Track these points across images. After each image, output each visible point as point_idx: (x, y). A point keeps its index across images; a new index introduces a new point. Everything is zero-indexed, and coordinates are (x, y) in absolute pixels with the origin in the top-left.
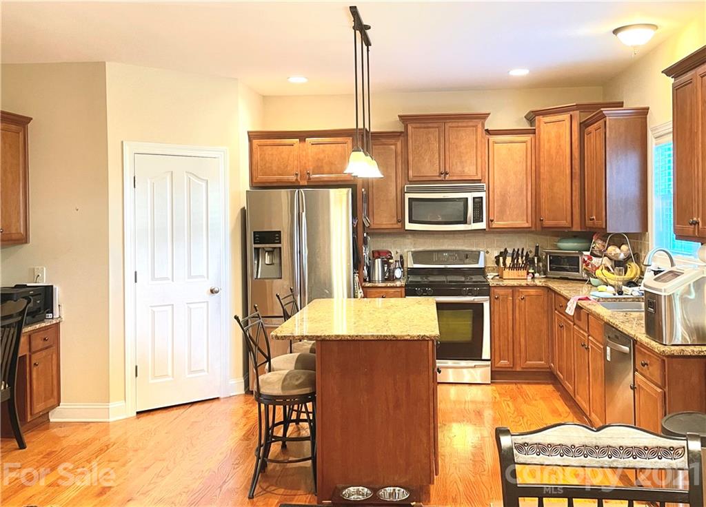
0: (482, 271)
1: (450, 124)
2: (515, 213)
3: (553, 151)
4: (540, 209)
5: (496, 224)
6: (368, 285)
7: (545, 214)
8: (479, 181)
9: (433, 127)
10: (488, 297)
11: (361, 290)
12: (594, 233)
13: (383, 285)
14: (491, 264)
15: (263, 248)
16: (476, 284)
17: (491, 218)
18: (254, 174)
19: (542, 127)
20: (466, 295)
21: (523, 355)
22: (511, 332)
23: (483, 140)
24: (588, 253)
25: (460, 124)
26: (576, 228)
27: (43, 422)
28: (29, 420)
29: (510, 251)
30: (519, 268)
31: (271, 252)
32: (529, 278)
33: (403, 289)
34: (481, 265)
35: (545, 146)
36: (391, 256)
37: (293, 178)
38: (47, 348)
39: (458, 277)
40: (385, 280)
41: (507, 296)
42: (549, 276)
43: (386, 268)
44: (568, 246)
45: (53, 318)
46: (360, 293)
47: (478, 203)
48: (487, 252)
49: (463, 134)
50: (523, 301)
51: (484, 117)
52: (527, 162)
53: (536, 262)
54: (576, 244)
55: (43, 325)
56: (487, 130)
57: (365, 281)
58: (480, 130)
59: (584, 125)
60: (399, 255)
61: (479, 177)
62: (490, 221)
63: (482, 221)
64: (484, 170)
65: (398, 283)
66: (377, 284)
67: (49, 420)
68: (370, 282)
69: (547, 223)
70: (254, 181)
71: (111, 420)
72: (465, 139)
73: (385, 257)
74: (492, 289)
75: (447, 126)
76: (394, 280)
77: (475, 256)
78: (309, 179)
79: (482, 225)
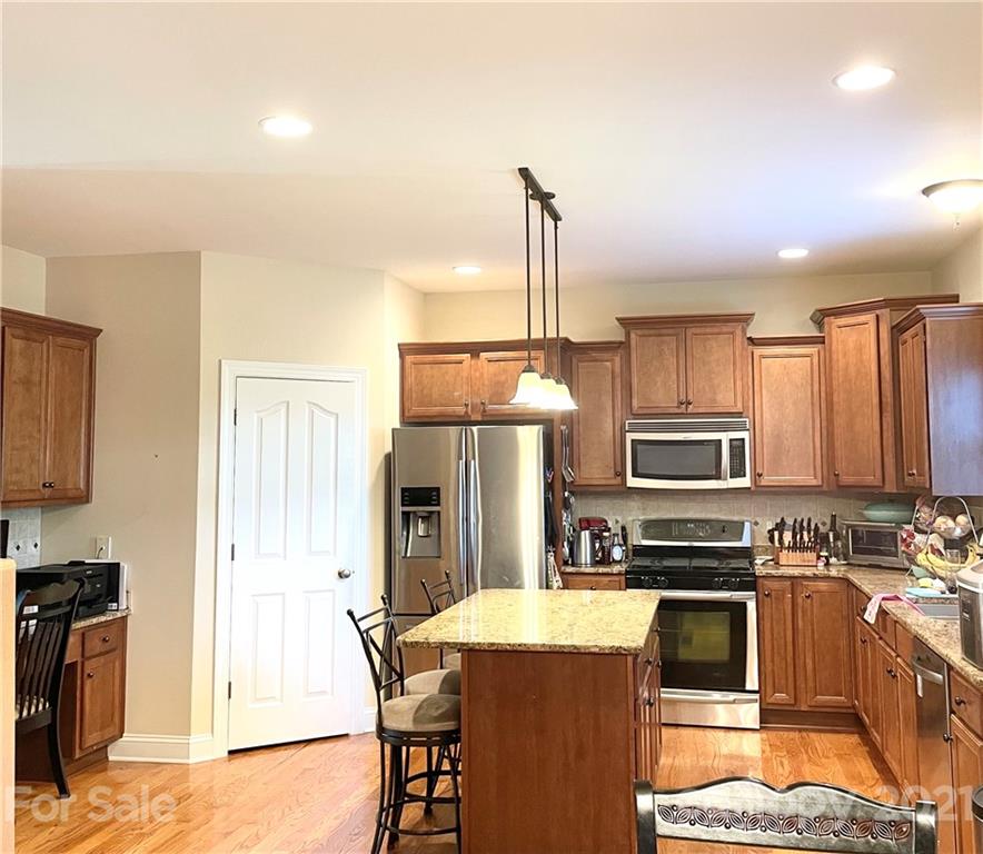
0: (747, 553)
1: (694, 330)
2: (795, 464)
3: (852, 370)
4: (834, 457)
5: (765, 481)
6: (570, 569)
7: (841, 467)
8: (740, 415)
9: (668, 335)
10: (754, 593)
11: (558, 577)
12: (918, 496)
13: (592, 570)
14: (763, 542)
15: (414, 512)
16: (735, 572)
17: (759, 471)
18: (406, 404)
19: (833, 333)
20: (720, 589)
21: (811, 684)
22: (790, 648)
23: (744, 353)
24: (910, 527)
25: (708, 330)
26: (890, 488)
27: (97, 760)
28: (77, 756)
29: (790, 522)
30: (803, 549)
31: (427, 518)
32: (821, 564)
33: (623, 578)
34: (745, 542)
35: (840, 361)
36: (606, 526)
37: (461, 410)
38: (107, 652)
39: (709, 561)
40: (595, 563)
41: (784, 591)
42: (852, 562)
43: (597, 545)
44: (881, 515)
45: (117, 610)
46: (556, 581)
47: (737, 448)
48: (756, 523)
49: (714, 345)
50: (809, 601)
51: (745, 319)
52: (812, 385)
53: (831, 540)
54: (893, 513)
55: (103, 619)
56: (750, 339)
57: (566, 563)
58: (739, 338)
59: (898, 330)
60: (620, 525)
61: (739, 408)
62: (757, 476)
63: (745, 476)
64: (746, 397)
65: (616, 569)
66: (583, 569)
67: (107, 758)
68: (573, 565)
69: (846, 479)
70: (406, 414)
71: (191, 761)
72: (718, 351)
73: (598, 528)
74: (760, 580)
75: (689, 332)
76: (610, 563)
77: (736, 529)
78: (484, 411)
79: (745, 482)
